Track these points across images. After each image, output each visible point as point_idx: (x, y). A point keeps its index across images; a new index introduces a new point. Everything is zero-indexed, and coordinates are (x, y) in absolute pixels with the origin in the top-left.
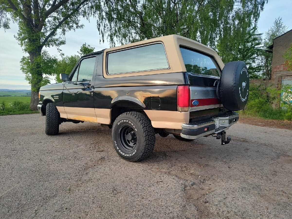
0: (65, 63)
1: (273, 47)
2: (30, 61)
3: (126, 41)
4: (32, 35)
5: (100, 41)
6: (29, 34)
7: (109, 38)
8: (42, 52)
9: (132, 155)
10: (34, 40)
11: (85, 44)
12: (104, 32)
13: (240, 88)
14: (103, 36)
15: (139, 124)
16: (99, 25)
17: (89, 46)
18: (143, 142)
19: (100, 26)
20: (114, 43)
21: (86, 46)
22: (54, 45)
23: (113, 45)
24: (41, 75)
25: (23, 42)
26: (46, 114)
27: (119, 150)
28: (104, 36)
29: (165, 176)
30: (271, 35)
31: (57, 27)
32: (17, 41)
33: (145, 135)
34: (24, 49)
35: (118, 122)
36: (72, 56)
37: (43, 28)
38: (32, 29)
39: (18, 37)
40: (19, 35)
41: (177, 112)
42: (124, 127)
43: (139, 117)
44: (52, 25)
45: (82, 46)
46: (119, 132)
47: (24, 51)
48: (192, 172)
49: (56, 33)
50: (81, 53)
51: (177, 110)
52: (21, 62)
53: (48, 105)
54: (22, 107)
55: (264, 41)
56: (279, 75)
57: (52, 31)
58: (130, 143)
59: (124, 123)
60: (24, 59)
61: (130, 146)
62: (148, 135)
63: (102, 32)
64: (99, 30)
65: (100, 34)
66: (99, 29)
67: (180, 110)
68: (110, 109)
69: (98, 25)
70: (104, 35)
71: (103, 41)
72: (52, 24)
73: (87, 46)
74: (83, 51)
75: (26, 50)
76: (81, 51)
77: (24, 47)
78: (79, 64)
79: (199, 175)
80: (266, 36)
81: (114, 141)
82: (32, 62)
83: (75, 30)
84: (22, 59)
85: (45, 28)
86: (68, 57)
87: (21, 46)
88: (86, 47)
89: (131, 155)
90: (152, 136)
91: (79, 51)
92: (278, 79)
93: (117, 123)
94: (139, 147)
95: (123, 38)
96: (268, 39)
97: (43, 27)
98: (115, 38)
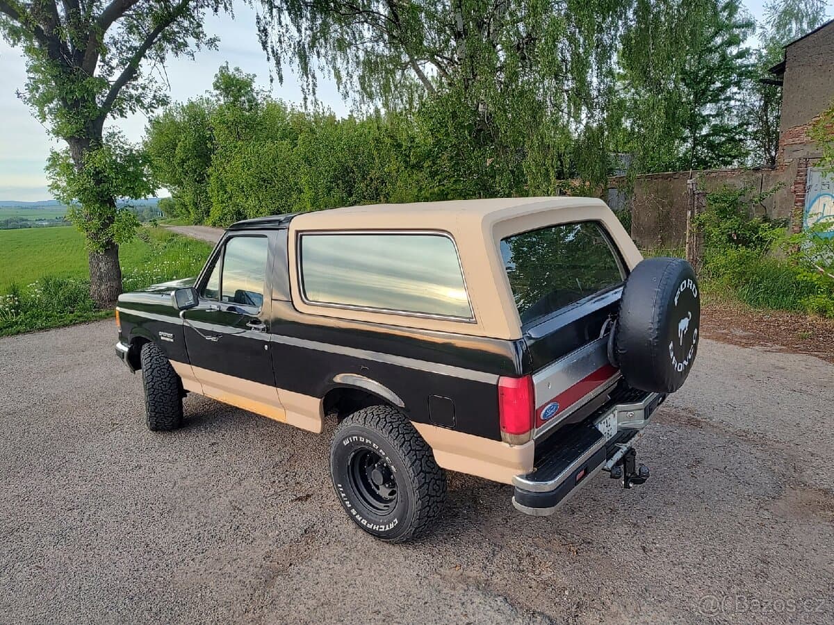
0: (173, 122)
1: (785, 71)
2: (72, 161)
3: (348, 62)
4: (71, 88)
5: (272, 81)
6: (61, 85)
7: (297, 60)
8: (104, 133)
9: (387, 529)
10: (76, 103)
11: (225, 65)
12: (279, 52)
13: (671, 346)
14: (278, 63)
15: (400, 453)
16: (265, 30)
17: (237, 69)
18: (414, 503)
19: (266, 35)
20: (314, 77)
21: (230, 73)
22: (137, 109)
23: (311, 83)
24: (111, 202)
25: (46, 109)
26: (144, 366)
27: (351, 508)
28: (282, 62)
29: (477, 600)
30: (783, 12)
31: (140, 53)
32: (28, 107)
33: (417, 485)
34: (50, 130)
35: (344, 439)
36: (192, 103)
37: (98, 63)
38: (65, 66)
39: (28, 96)
40: (31, 91)
41: (502, 443)
42: (358, 452)
43: (399, 434)
44: (124, 48)
45: (218, 72)
46: (349, 462)
47: (51, 135)
48: (546, 575)
49: (138, 72)
50: (217, 95)
51: (500, 439)
52: (47, 168)
53: (145, 348)
54: (70, 298)
55: (761, 30)
56: (800, 154)
57: (126, 67)
58: (378, 489)
59: (358, 443)
60: (54, 159)
61: (379, 498)
62: (425, 483)
63: (273, 52)
64: (265, 48)
65: (268, 59)
66: (264, 44)
67: (509, 440)
68: (320, 400)
69: (259, 31)
70: (282, 59)
71: (281, 79)
72: (124, 45)
73: (231, 71)
74: (223, 89)
75: (57, 133)
76: (217, 88)
77: (49, 124)
78: (220, 249)
79: (565, 589)
80: (768, 16)
81: (337, 486)
82: (81, 166)
83: (193, 56)
84: (49, 160)
85: (103, 61)
86: (179, 104)
87: (41, 121)
88: (230, 77)
89: (383, 527)
90: (437, 482)
91: (211, 88)
92: (796, 166)
93: (343, 441)
94: (405, 511)
95: (338, 53)
96: (772, 26)
97: (99, 58)
98: (314, 62)
